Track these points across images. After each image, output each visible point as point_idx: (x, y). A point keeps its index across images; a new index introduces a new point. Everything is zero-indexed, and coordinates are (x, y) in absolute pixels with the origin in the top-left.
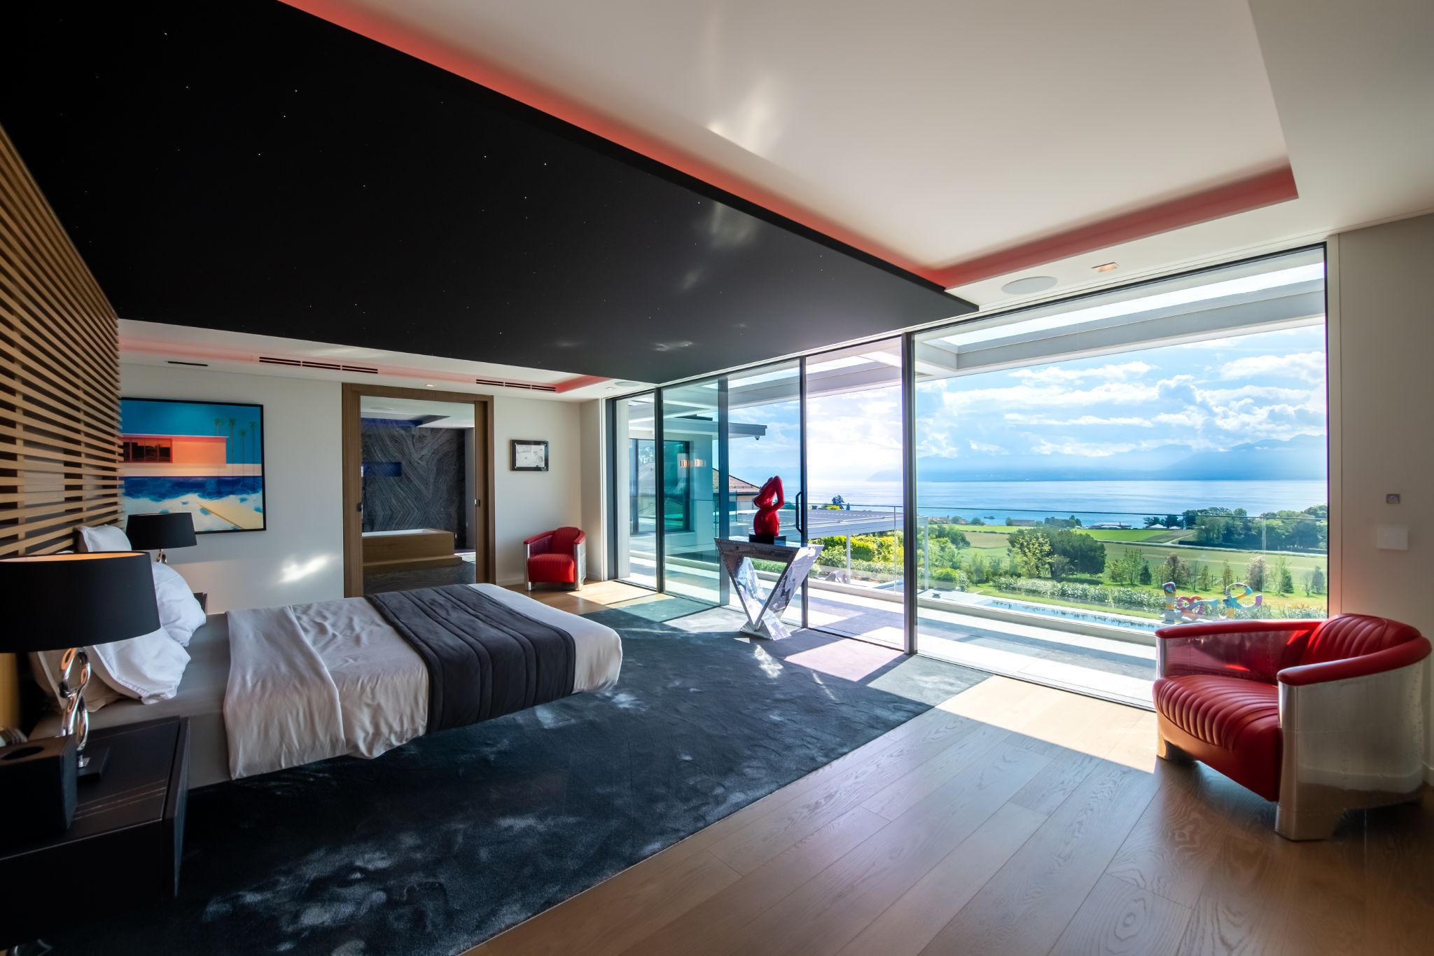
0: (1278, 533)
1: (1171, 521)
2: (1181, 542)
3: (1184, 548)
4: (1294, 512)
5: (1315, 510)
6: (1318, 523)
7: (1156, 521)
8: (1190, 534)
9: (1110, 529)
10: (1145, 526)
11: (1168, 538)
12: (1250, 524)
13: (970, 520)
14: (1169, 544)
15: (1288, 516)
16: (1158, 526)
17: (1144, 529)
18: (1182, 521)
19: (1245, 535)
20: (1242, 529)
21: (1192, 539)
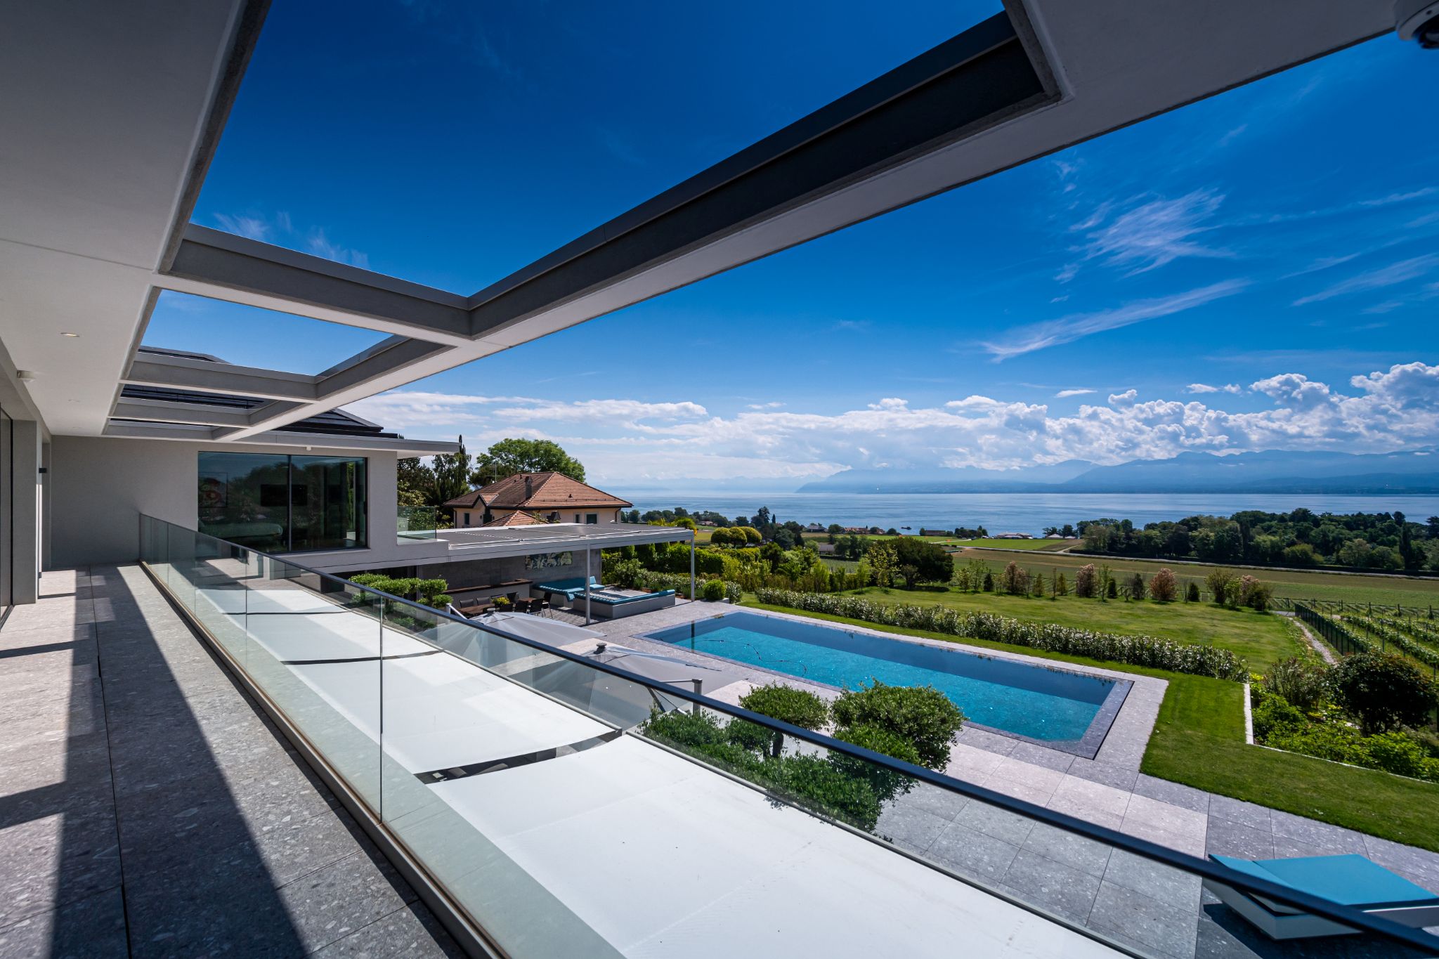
0: (1156, 542)
1: (1067, 531)
2: (1072, 551)
3: (1074, 556)
4: (1170, 523)
5: (1188, 521)
6: (1190, 533)
7: (1054, 531)
8: (1079, 543)
9: (1013, 538)
10: (1044, 535)
11: (1061, 547)
12: (1131, 534)
13: (886, 530)
14: (1061, 552)
15: (1164, 526)
16: (1055, 536)
17: (1043, 538)
18: (1076, 532)
19: (1127, 544)
20: (1124, 539)
21: (1082, 548)
